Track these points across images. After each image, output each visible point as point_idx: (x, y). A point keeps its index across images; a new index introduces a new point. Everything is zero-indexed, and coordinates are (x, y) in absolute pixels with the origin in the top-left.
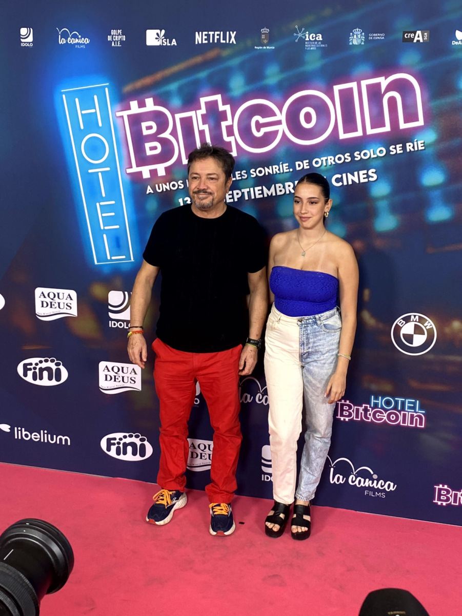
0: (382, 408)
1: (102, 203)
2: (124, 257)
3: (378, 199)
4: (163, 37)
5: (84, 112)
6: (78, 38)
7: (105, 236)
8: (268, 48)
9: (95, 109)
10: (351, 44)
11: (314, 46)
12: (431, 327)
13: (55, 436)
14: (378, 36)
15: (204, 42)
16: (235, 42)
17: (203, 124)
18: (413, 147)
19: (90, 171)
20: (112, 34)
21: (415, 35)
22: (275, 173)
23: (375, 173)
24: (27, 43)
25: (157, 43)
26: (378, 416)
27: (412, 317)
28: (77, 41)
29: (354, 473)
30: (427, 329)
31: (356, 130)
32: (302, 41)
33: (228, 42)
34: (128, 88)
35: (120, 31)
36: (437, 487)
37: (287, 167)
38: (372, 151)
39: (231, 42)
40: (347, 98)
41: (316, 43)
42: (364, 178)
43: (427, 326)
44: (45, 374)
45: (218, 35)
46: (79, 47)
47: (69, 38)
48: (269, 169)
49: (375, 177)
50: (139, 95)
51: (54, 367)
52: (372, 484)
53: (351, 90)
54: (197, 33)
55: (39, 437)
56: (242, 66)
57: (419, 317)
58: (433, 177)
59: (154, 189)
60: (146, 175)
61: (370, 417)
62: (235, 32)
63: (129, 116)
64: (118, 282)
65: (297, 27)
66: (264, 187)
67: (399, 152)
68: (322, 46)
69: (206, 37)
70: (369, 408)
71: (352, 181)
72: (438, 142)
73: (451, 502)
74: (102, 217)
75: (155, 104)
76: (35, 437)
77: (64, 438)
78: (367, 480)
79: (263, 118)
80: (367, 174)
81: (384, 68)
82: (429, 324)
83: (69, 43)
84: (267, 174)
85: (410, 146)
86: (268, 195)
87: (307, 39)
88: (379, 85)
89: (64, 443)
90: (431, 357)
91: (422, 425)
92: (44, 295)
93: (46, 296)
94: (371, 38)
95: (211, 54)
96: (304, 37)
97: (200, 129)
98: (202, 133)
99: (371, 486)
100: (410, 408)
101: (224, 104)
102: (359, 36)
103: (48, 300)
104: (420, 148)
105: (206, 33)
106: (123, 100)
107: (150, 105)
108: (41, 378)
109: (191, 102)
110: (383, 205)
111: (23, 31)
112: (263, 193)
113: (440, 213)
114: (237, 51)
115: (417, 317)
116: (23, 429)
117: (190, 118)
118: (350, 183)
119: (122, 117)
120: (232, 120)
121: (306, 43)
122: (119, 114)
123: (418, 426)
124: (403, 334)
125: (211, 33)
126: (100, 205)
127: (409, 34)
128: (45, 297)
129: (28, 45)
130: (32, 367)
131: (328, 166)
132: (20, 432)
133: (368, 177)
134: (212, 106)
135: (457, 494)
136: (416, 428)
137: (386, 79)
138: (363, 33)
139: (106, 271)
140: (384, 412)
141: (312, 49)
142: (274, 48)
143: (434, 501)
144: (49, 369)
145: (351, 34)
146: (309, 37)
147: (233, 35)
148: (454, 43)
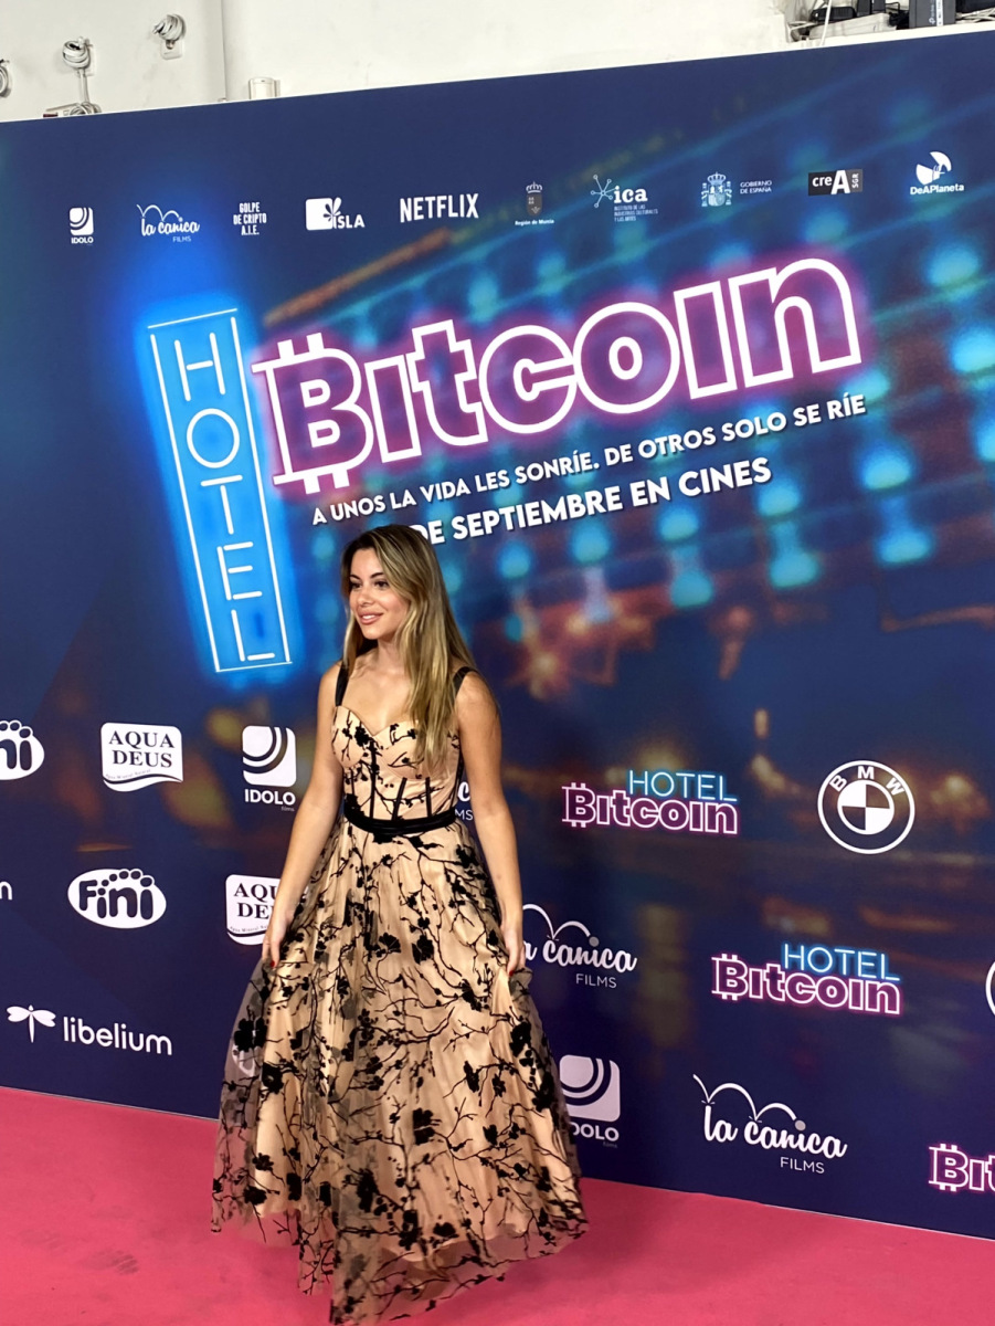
0: (808, 971)
1: (227, 548)
2: (271, 655)
3: (774, 520)
4: (339, 213)
5: (190, 367)
6: (178, 223)
7: (234, 613)
8: (541, 222)
9: (212, 359)
10: (704, 205)
11: (633, 213)
12: (902, 790)
13: (141, 1036)
14: (759, 187)
15: (417, 217)
16: (476, 216)
17: (420, 380)
18: (842, 410)
19: (205, 484)
20: (241, 211)
21: (833, 179)
22: (564, 473)
23: (766, 465)
24: (83, 236)
25: (327, 225)
26: (801, 988)
27: (861, 769)
28: (175, 228)
29: (756, 1118)
30: (893, 796)
31: (723, 379)
32: (608, 205)
33: (462, 215)
34: (273, 316)
35: (256, 205)
36: (935, 1150)
37: (589, 461)
38: (757, 420)
39: (469, 215)
40: (701, 315)
41: (635, 207)
42: (744, 478)
43: (892, 789)
44: (122, 902)
45: (443, 202)
46: (179, 239)
47: (161, 224)
48: (551, 464)
49: (767, 474)
50: (294, 328)
51: (139, 889)
52: (795, 1141)
53: (709, 298)
54: (402, 201)
55: (110, 1037)
56: (491, 262)
57: (876, 769)
58: (886, 471)
59: (327, 514)
60: (312, 487)
61: (783, 991)
62: (476, 196)
63: (277, 371)
64: (261, 708)
65: (596, 177)
66: (543, 503)
67: (812, 421)
68: (647, 212)
69: (420, 208)
70: (779, 972)
71: (721, 483)
72: (891, 396)
73: (968, 1184)
74: (228, 574)
75: (326, 346)
76: (103, 1037)
77: (159, 1040)
78: (784, 1133)
79: (536, 362)
80: (750, 468)
81: (773, 250)
82: (898, 785)
83: (161, 232)
84: (548, 475)
85: (834, 407)
86: (551, 517)
87: (618, 201)
88: (765, 285)
89: (159, 1051)
90: (905, 856)
91: (895, 1009)
92: (118, 739)
93: (123, 739)
94: (745, 191)
95: (432, 241)
96: (610, 198)
97: (414, 391)
98: (418, 398)
99: (793, 1146)
100: (866, 970)
101: (458, 340)
102: (720, 188)
103: (127, 748)
104: (856, 411)
105: (421, 199)
106: (264, 339)
107: (317, 348)
108: (114, 913)
109: (394, 338)
110: (784, 532)
111: (76, 214)
112: (541, 516)
113: (905, 546)
114: (479, 231)
115: (871, 770)
116: (80, 1021)
117: (394, 371)
118: (717, 488)
119: (264, 373)
120: (475, 371)
121: (616, 208)
122: (257, 368)
123: (887, 1011)
124: (844, 808)
125: (430, 200)
126: (224, 551)
127: (821, 179)
128: (120, 743)
129: (84, 240)
130: (96, 889)
131: (671, 456)
132: (73, 1027)
133: (753, 474)
134: (436, 344)
135: (980, 1165)
136: (882, 1014)
137: (778, 272)
138: (729, 183)
139: (238, 685)
140: (813, 981)
141: (627, 219)
142: (552, 222)
143: (930, 1182)
144: (128, 893)
145: (705, 184)
146: (621, 196)
147: (472, 201)
148: (914, 191)
